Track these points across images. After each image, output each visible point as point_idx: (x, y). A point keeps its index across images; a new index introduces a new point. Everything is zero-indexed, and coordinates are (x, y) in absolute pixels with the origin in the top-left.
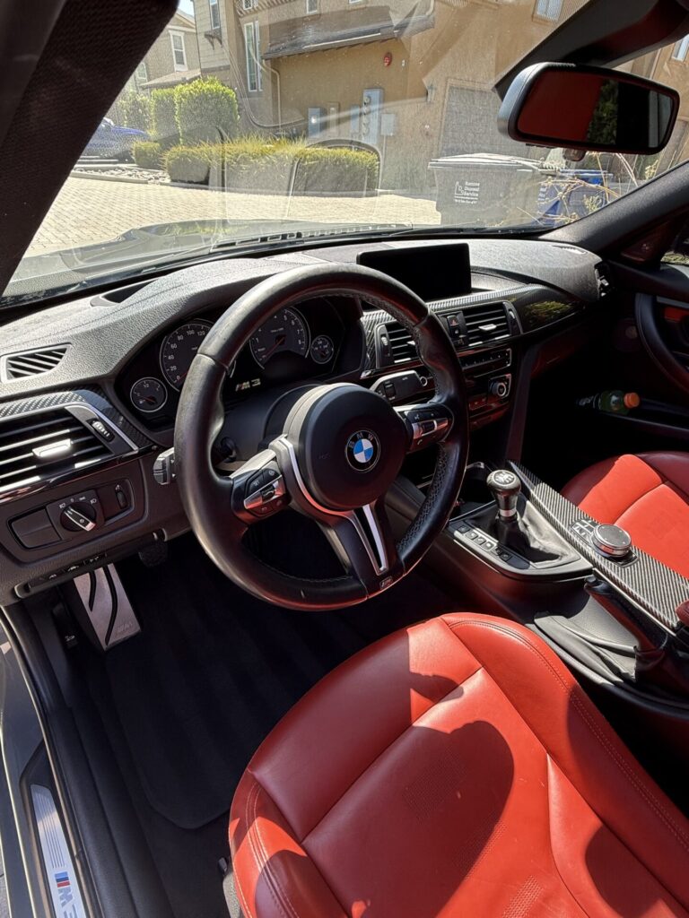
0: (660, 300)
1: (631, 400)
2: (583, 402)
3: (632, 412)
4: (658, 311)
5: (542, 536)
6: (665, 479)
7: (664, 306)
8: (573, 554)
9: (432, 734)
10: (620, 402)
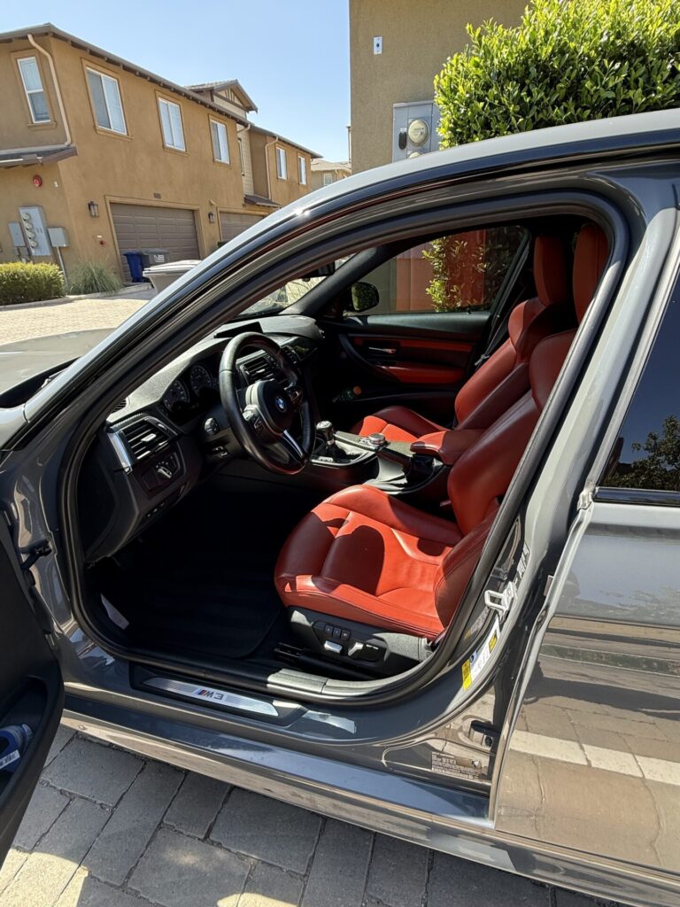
0: (351, 335)
1: (357, 390)
2: (334, 401)
3: (360, 396)
4: (351, 340)
5: (350, 450)
6: (388, 422)
7: (353, 337)
8: (365, 452)
9: (345, 537)
10: (353, 393)
